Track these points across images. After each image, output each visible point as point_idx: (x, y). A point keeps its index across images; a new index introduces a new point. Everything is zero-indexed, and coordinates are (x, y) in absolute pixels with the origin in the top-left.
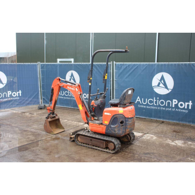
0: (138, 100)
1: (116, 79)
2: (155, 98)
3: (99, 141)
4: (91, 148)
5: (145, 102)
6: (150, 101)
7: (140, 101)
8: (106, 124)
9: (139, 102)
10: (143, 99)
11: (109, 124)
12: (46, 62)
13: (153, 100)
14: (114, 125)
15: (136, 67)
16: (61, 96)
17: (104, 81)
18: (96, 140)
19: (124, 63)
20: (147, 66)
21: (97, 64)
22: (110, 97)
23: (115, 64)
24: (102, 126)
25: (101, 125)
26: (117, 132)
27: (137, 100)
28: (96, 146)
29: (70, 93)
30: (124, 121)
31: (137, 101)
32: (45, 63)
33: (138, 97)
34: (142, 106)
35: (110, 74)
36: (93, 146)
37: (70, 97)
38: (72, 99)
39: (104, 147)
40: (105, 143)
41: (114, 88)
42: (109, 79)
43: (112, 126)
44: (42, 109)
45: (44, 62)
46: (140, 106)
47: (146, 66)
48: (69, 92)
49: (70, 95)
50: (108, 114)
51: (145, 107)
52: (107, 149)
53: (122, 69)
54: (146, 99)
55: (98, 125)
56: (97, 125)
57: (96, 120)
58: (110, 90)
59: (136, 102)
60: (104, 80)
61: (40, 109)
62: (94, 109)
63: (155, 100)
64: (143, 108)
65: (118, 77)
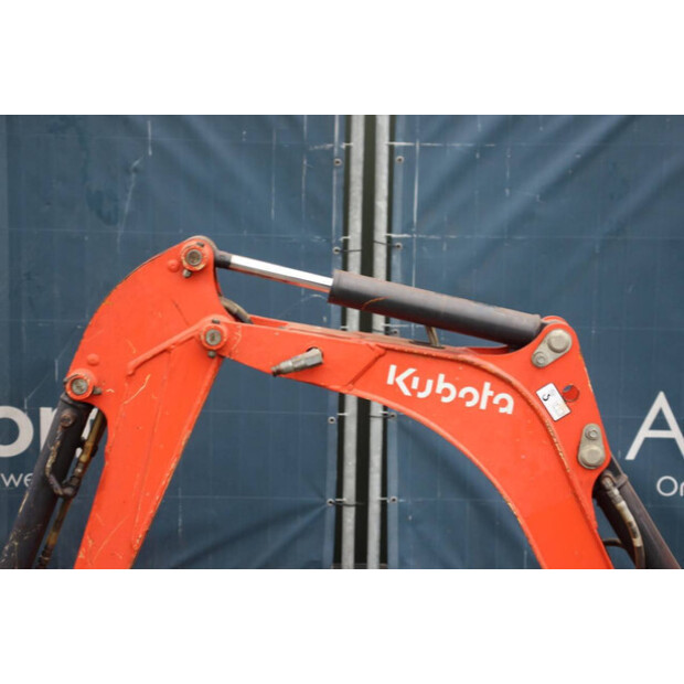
1: (407, 228)
9: (672, 442)
22: (332, 420)
27: (645, 432)
31: (647, 441)
33: (661, 402)
35: (336, 181)
42: (325, 230)
59: (631, 455)
65: (425, 209)
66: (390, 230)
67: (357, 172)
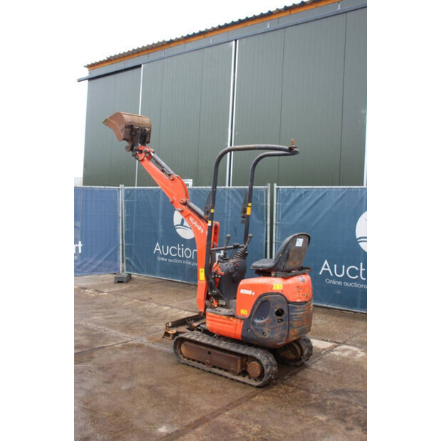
0: (326, 267)
1: (279, 221)
2: (361, 264)
3: (228, 355)
4: (210, 372)
5: (339, 272)
6: (350, 269)
7: (329, 269)
8: (244, 316)
9: (328, 271)
10: (335, 266)
11: (250, 317)
12: (138, 186)
13: (357, 269)
14: (262, 319)
15: (321, 194)
16: (163, 256)
17: (245, 219)
18: (220, 353)
19: (296, 187)
20: (345, 194)
21: (239, 189)
23: (278, 189)
24: (235, 321)
25: (231, 318)
26: (267, 336)
27: (323, 269)
28: (220, 369)
29: (180, 251)
30: (285, 311)
31: (324, 271)
32: (136, 187)
33: (326, 262)
34: (334, 282)
35: (265, 211)
36: (214, 367)
37: (181, 259)
38: (184, 262)
39: (239, 370)
40: (239, 361)
41: (274, 240)
42: (263, 221)
43: (257, 321)
44: (122, 282)
45: (134, 186)
46: (330, 282)
47: (344, 192)
48: (179, 249)
49: (181, 254)
50: (249, 292)
51: (340, 283)
52: (244, 377)
53: (292, 200)
54: (344, 266)
55: (225, 317)
56: (224, 319)
57: (222, 306)
58: (264, 245)
59: (320, 273)
60: (243, 217)
61: (119, 282)
62: (218, 280)
63: (362, 269)
64: (337, 285)
65: (283, 216)
66: (276, 221)
67: (269, 209)
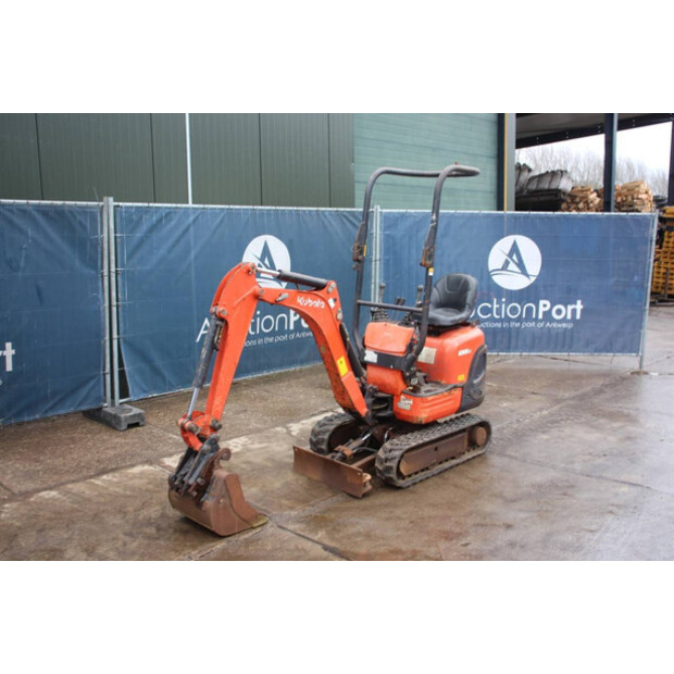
1: (122, 266)
8: (462, 381)
11: (468, 380)
14: (478, 377)
15: (192, 218)
18: (447, 440)
20: (224, 217)
21: (39, 205)
24: (455, 393)
28: (447, 460)
35: (100, 249)
36: (441, 463)
40: (466, 436)
42: (96, 269)
43: (475, 382)
65: (129, 258)
66: (116, 267)
